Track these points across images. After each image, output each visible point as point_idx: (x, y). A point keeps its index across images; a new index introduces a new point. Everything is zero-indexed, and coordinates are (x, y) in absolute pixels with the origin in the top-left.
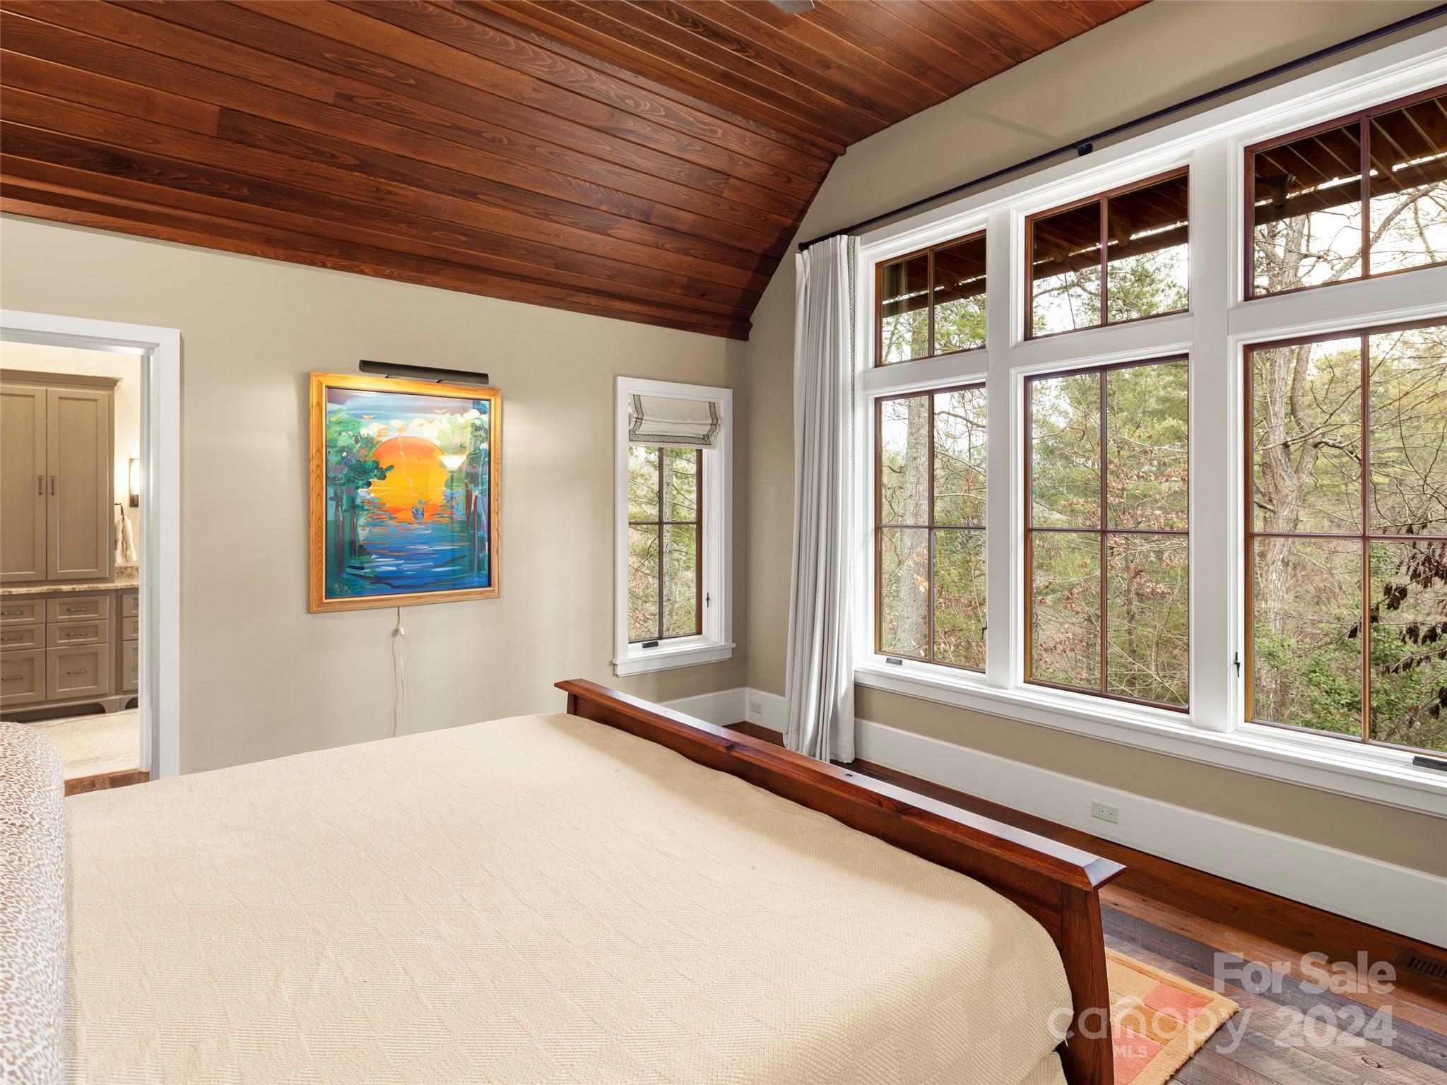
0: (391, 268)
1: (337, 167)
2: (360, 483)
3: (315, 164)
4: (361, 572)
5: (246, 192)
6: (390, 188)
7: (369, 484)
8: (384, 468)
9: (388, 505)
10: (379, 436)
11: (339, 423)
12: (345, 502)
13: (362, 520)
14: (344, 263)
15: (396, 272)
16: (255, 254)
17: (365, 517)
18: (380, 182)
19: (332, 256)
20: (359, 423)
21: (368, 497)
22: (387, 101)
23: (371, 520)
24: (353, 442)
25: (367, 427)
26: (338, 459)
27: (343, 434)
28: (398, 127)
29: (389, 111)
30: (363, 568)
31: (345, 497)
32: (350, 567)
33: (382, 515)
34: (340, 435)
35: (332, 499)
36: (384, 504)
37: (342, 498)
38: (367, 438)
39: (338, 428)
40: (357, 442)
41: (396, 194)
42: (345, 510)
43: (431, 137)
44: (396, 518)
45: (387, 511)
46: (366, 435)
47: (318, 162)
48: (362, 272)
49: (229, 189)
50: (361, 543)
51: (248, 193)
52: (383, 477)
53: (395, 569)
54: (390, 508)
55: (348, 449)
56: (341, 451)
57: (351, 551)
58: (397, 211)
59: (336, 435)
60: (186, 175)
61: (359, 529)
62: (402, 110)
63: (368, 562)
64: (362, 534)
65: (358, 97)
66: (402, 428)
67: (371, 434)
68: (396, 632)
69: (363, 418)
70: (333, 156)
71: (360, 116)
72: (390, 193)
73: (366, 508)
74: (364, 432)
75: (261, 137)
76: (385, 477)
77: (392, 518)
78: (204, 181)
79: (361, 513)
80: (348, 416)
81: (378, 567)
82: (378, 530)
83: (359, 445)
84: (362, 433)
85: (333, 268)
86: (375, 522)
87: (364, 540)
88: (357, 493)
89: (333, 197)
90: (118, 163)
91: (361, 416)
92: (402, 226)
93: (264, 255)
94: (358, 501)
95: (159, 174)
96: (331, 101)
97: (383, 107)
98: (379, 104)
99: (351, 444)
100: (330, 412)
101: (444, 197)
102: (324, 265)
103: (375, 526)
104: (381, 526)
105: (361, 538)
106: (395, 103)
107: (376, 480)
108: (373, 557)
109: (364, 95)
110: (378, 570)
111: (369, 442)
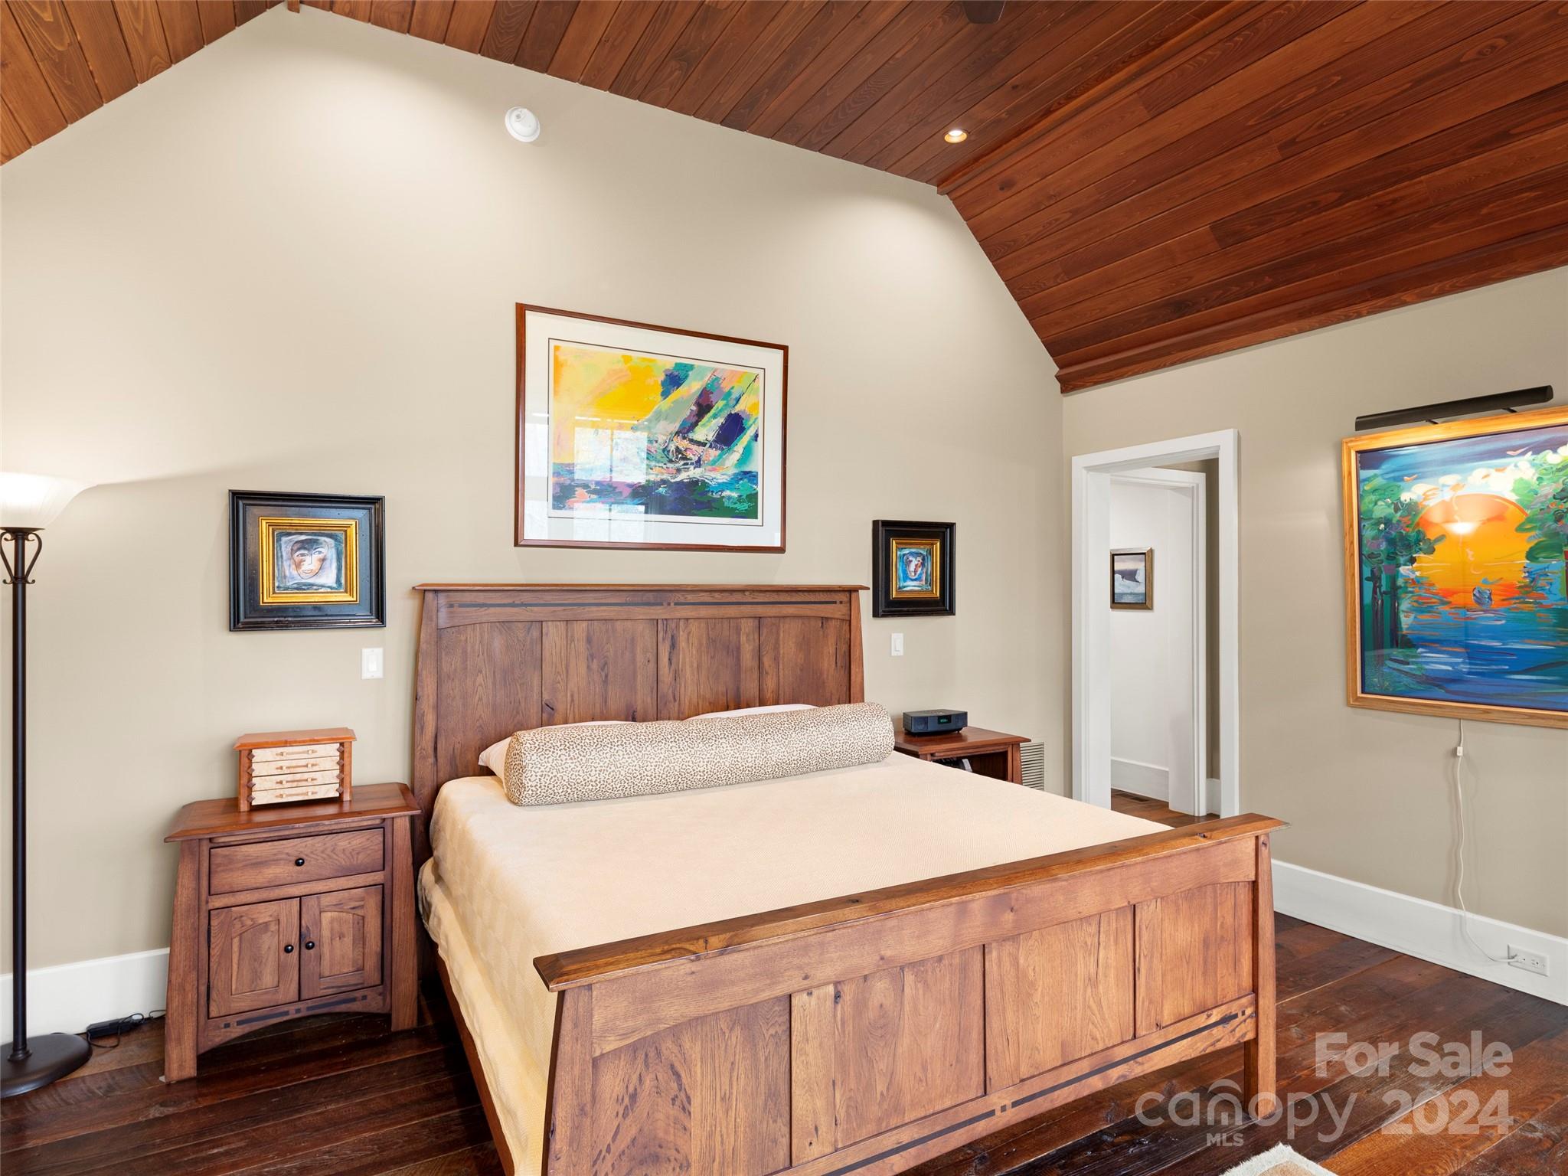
0: (1440, 281)
1: (1325, 211)
2: (1402, 560)
3: (1304, 221)
4: (1406, 668)
5: (1267, 280)
6: (1391, 196)
7: (1413, 561)
8: (1432, 539)
9: (1438, 586)
10: (1425, 499)
11: (1374, 491)
12: (1384, 582)
13: (1405, 605)
14: (1381, 302)
15: (1447, 284)
16: (1293, 333)
17: (1409, 601)
18: (1377, 197)
19: (1367, 300)
20: (1399, 487)
21: (1412, 576)
22: (1327, 117)
23: (1415, 604)
24: (1393, 511)
25: (1409, 491)
26: (1374, 533)
27: (1380, 503)
28: (1356, 131)
29: (1335, 125)
30: (1408, 664)
31: (1383, 576)
32: (1391, 660)
33: (1432, 598)
34: (1376, 504)
35: (1368, 579)
36: (1433, 585)
37: (1380, 578)
38: (1409, 504)
39: (1373, 498)
40: (1397, 510)
41: (1402, 198)
42: (1385, 593)
43: (1399, 113)
44: (1450, 603)
45: (1437, 594)
46: (1408, 500)
47: (1306, 218)
48: (1404, 304)
49: (1255, 285)
50: (1405, 632)
51: (1270, 280)
52: (1431, 551)
53: (1450, 668)
54: (1440, 590)
55: (1387, 522)
56: (1378, 523)
57: (1392, 641)
58: (1416, 215)
59: (1371, 506)
60: (1221, 292)
61: (1402, 616)
62: (1348, 113)
63: (1413, 657)
64: (1406, 621)
65: (1298, 136)
66: (1458, 485)
67: (1414, 497)
68: (1454, 752)
69: (1403, 480)
70: (1315, 204)
71: (1313, 149)
72: (1395, 201)
73: (1410, 589)
74: (1405, 497)
75: (1249, 228)
76: (1434, 550)
77: (1444, 603)
78: (1235, 289)
79: (1403, 596)
80: (1384, 482)
81: (1427, 663)
82: (1425, 618)
83: (1399, 514)
84: (1402, 499)
85: (1369, 313)
86: (1422, 606)
87: (1407, 629)
88: (1398, 571)
89: (1341, 240)
90: (1180, 307)
91: (1400, 479)
92: (1435, 226)
93: (1301, 331)
94: (1400, 582)
95: (1206, 300)
96: (1279, 157)
97: (1326, 125)
98: (1321, 126)
99: (1390, 514)
100: (1364, 480)
101: (1465, 163)
102: (1359, 315)
103: (1422, 612)
104: (1429, 612)
105: (1404, 626)
106: (1336, 112)
107: (1422, 555)
108: (1420, 650)
109: (1302, 130)
110: (1427, 667)
111: (1412, 508)
